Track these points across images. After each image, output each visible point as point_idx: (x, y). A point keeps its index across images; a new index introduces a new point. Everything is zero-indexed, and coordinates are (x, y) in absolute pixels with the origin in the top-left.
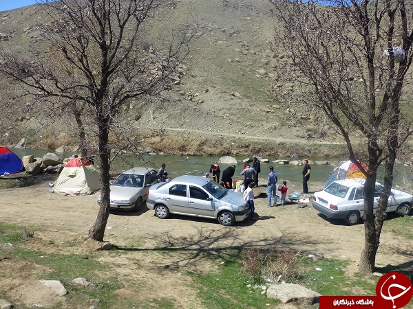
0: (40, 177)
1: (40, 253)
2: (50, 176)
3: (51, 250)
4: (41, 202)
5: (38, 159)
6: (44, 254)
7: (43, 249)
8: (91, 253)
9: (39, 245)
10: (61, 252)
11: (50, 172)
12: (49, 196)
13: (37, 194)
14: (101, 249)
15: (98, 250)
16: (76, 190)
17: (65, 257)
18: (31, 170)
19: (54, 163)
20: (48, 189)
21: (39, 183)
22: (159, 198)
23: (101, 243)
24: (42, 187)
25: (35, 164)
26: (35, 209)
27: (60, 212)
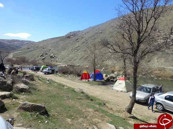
0: (108, 82)
1: (107, 112)
2: (112, 82)
3: (111, 112)
4: (108, 92)
5: (108, 75)
6: (109, 113)
7: (108, 111)
8: (126, 117)
9: (107, 109)
10: (115, 114)
11: (112, 81)
12: (111, 90)
13: (107, 89)
14: (130, 117)
15: (129, 117)
16: (121, 90)
17: (116, 116)
18: (106, 79)
19: (114, 78)
20: (111, 87)
21: (108, 85)
22: (159, 100)
23: (130, 115)
24: (109, 86)
25: (107, 77)
26: (106, 94)
27: (115, 97)
